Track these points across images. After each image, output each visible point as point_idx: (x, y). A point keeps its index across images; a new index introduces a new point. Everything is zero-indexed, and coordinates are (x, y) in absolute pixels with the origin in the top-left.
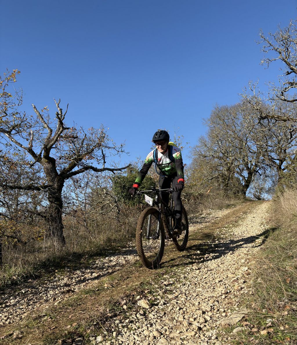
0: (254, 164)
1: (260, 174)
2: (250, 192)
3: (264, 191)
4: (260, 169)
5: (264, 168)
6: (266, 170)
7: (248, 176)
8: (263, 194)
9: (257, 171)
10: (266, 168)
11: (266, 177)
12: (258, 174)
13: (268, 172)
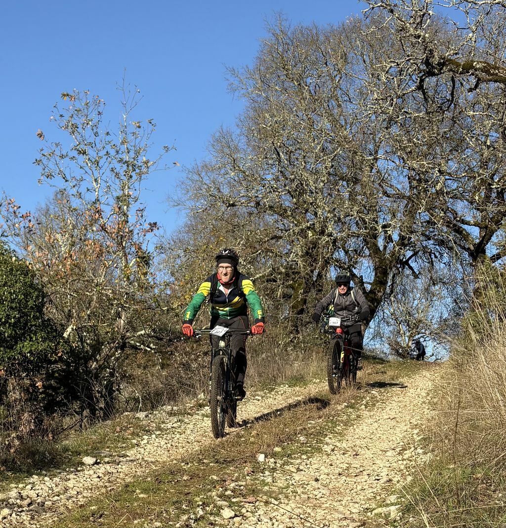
0: (396, 237)
1: (414, 272)
2: (378, 335)
3: (423, 331)
4: (415, 254)
5: (430, 253)
6: (434, 259)
7: (373, 278)
9: (407, 263)
10: (437, 254)
11: (434, 284)
12: (408, 272)
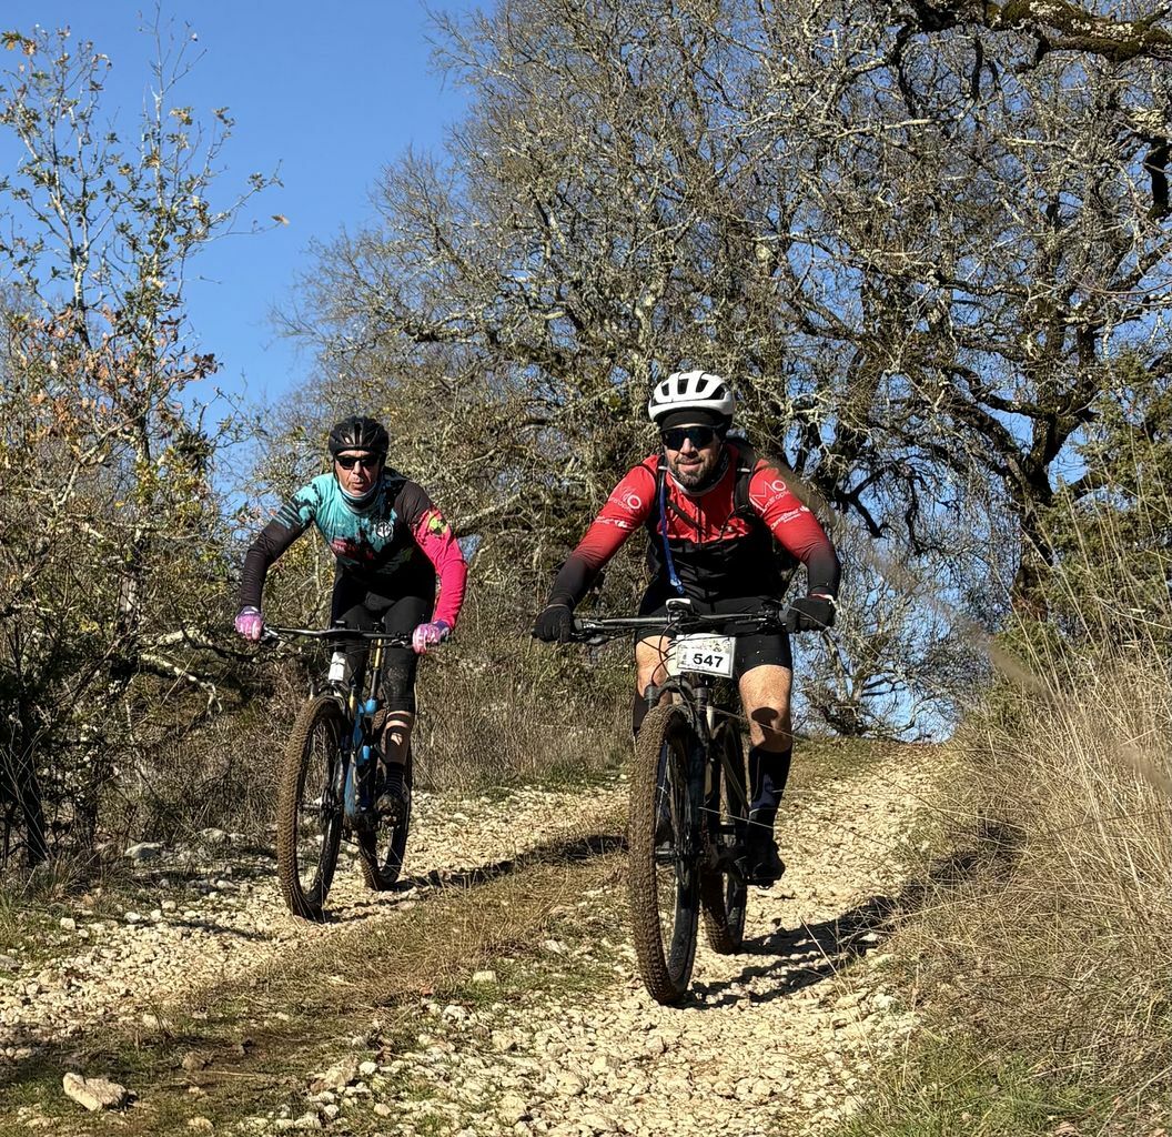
1: (870, 522)
3: (889, 665)
4: (875, 478)
5: (910, 479)
6: (919, 492)
8: (885, 687)
9: (853, 498)
10: (928, 480)
11: (918, 553)
12: (855, 520)
13: (940, 508)
